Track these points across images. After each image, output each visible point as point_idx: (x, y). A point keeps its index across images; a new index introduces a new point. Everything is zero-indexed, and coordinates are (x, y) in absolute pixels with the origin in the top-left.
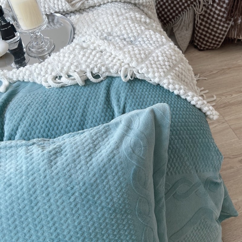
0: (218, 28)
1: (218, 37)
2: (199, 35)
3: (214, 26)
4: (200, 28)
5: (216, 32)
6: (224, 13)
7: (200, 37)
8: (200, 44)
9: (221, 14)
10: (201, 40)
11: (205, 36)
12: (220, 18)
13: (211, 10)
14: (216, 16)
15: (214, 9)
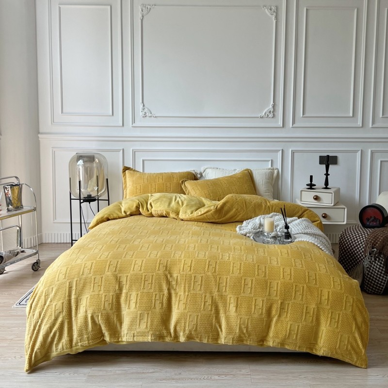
0: (380, 278)
1: (380, 284)
2: (367, 281)
3: (377, 276)
4: (367, 277)
5: (379, 281)
6: (383, 267)
7: (368, 283)
8: (368, 288)
9: (381, 268)
10: (369, 286)
11: (371, 282)
12: (380, 271)
13: (374, 265)
14: (377, 269)
15: (376, 265)
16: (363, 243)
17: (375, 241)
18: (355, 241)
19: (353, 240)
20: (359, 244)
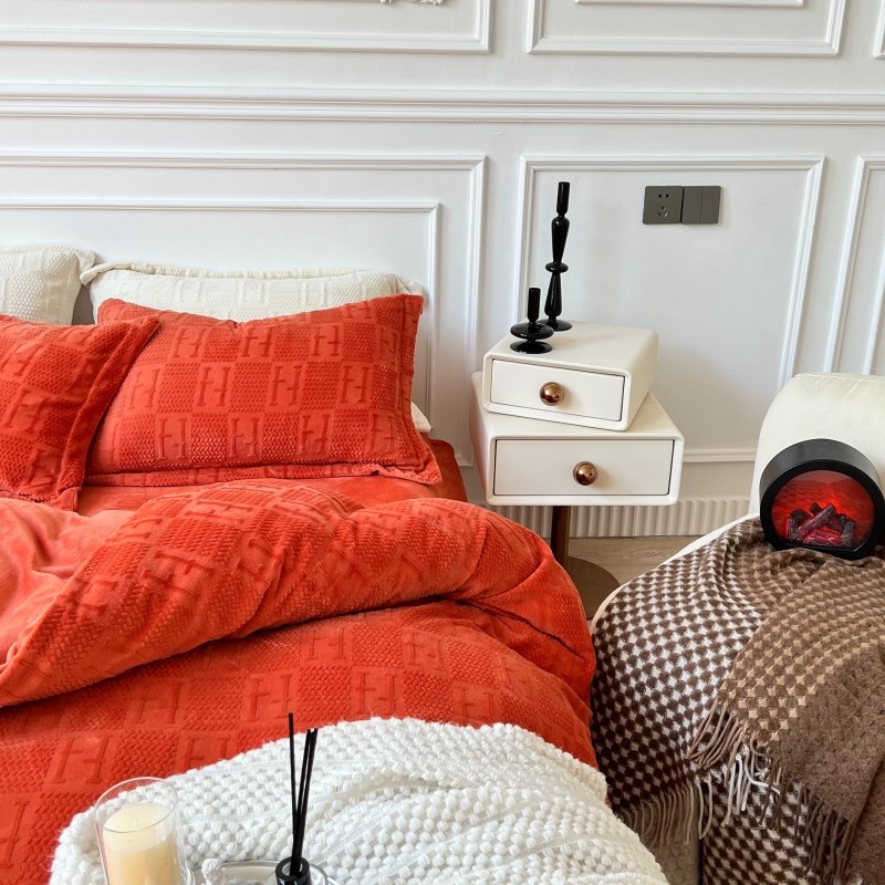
16: (704, 699)
17: (763, 714)
18: (664, 678)
19: (656, 673)
20: (684, 701)
